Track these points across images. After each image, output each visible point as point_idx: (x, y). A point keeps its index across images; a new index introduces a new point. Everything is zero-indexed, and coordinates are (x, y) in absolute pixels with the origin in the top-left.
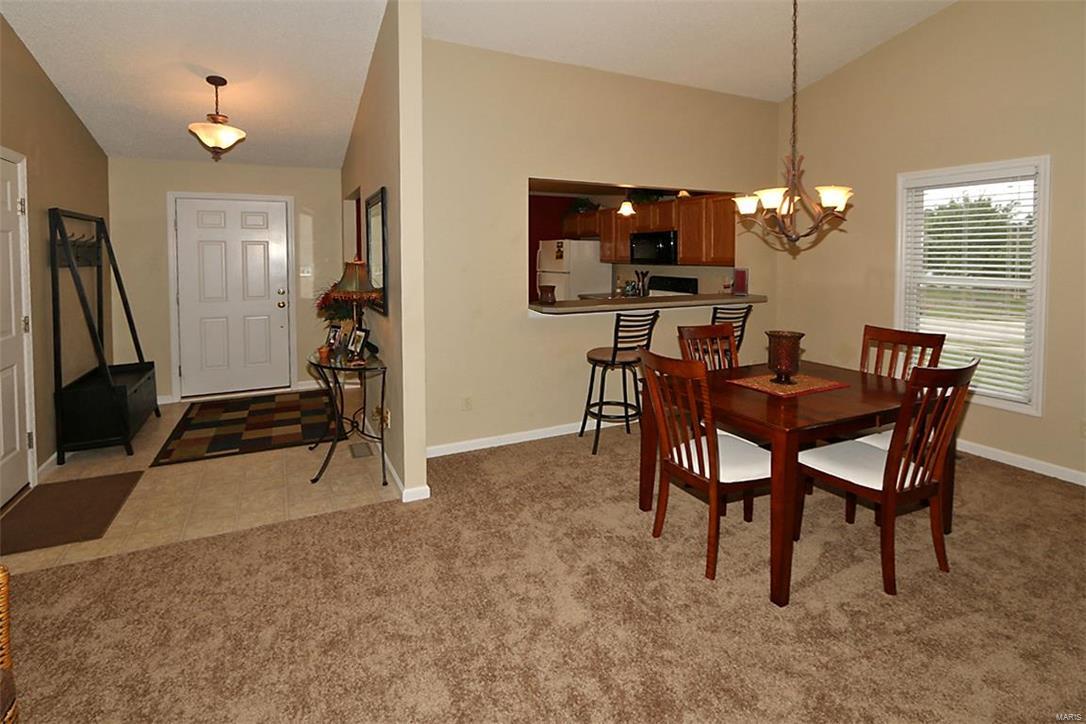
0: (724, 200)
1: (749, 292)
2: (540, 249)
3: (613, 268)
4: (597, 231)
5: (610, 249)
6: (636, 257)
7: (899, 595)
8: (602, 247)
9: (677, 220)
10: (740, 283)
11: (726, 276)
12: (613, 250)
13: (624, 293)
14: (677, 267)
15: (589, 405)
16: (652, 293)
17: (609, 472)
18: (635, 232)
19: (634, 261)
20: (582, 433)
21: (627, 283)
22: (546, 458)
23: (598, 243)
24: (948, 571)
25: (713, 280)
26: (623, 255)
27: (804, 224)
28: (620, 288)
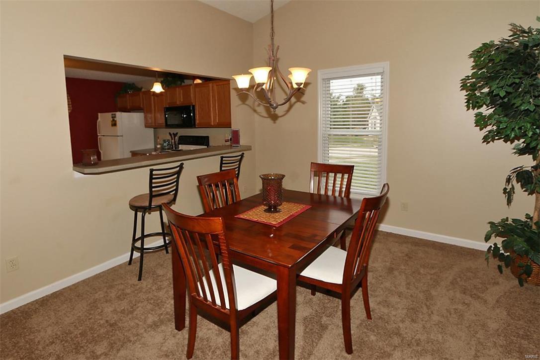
0: (224, 84)
1: (241, 144)
2: (99, 120)
3: (154, 131)
4: (142, 106)
5: (151, 118)
6: (168, 123)
7: (355, 352)
8: (145, 117)
9: (194, 98)
10: (235, 138)
11: (227, 134)
12: (153, 120)
13: (163, 148)
14: (196, 129)
15: (135, 240)
16: (181, 147)
17: (150, 296)
18: (167, 106)
19: (168, 126)
20: (130, 262)
21: (165, 141)
22: (97, 295)
23: (142, 114)
24: (371, 319)
25: (218, 136)
26: (161, 122)
27: (279, 97)
28: (160, 144)
